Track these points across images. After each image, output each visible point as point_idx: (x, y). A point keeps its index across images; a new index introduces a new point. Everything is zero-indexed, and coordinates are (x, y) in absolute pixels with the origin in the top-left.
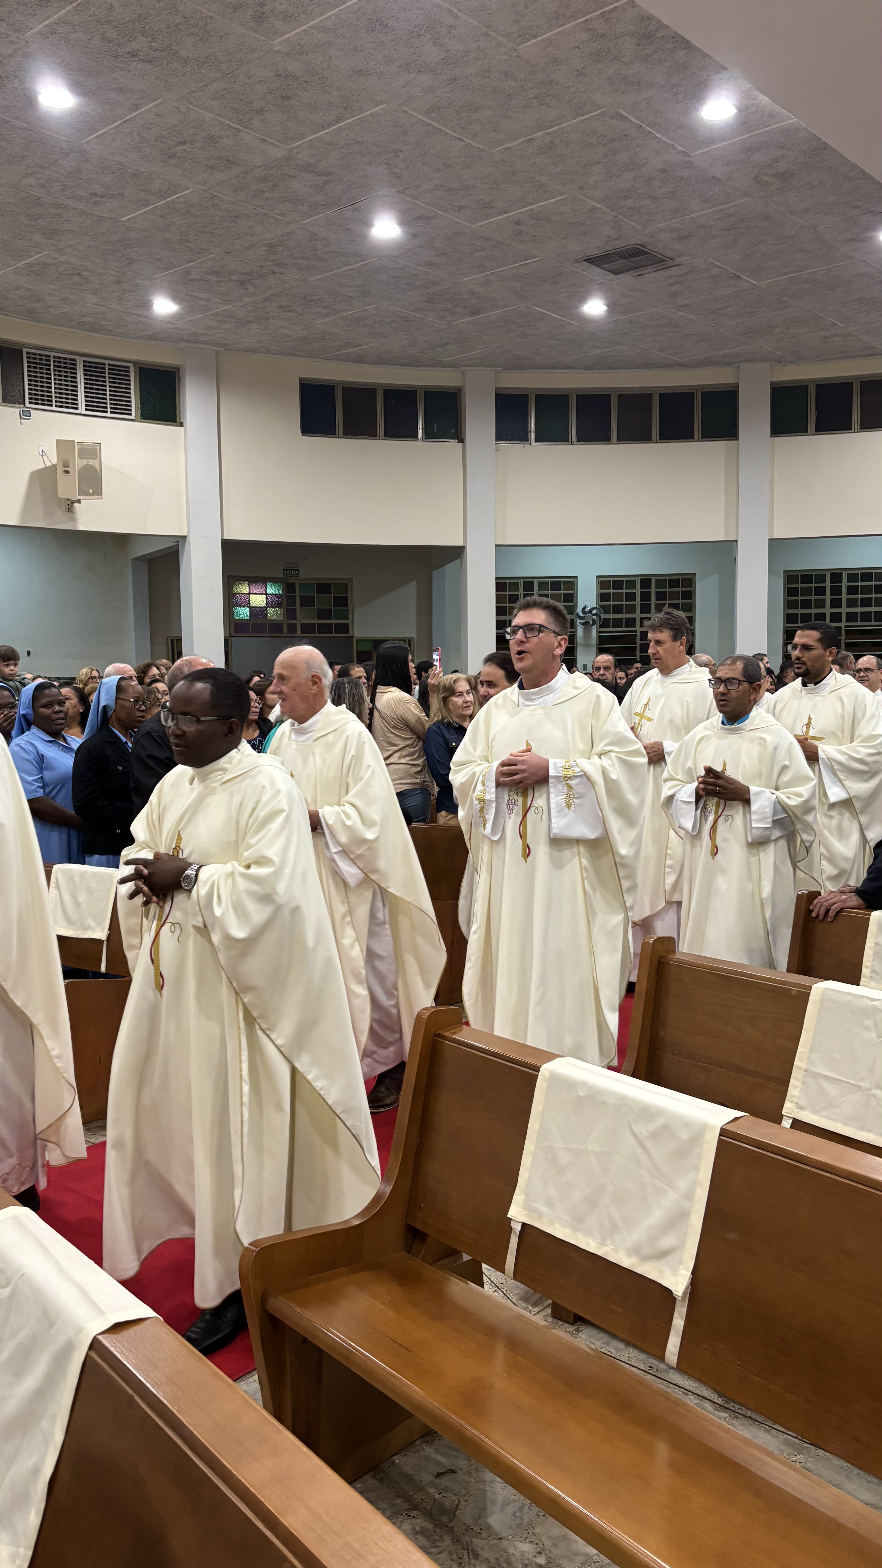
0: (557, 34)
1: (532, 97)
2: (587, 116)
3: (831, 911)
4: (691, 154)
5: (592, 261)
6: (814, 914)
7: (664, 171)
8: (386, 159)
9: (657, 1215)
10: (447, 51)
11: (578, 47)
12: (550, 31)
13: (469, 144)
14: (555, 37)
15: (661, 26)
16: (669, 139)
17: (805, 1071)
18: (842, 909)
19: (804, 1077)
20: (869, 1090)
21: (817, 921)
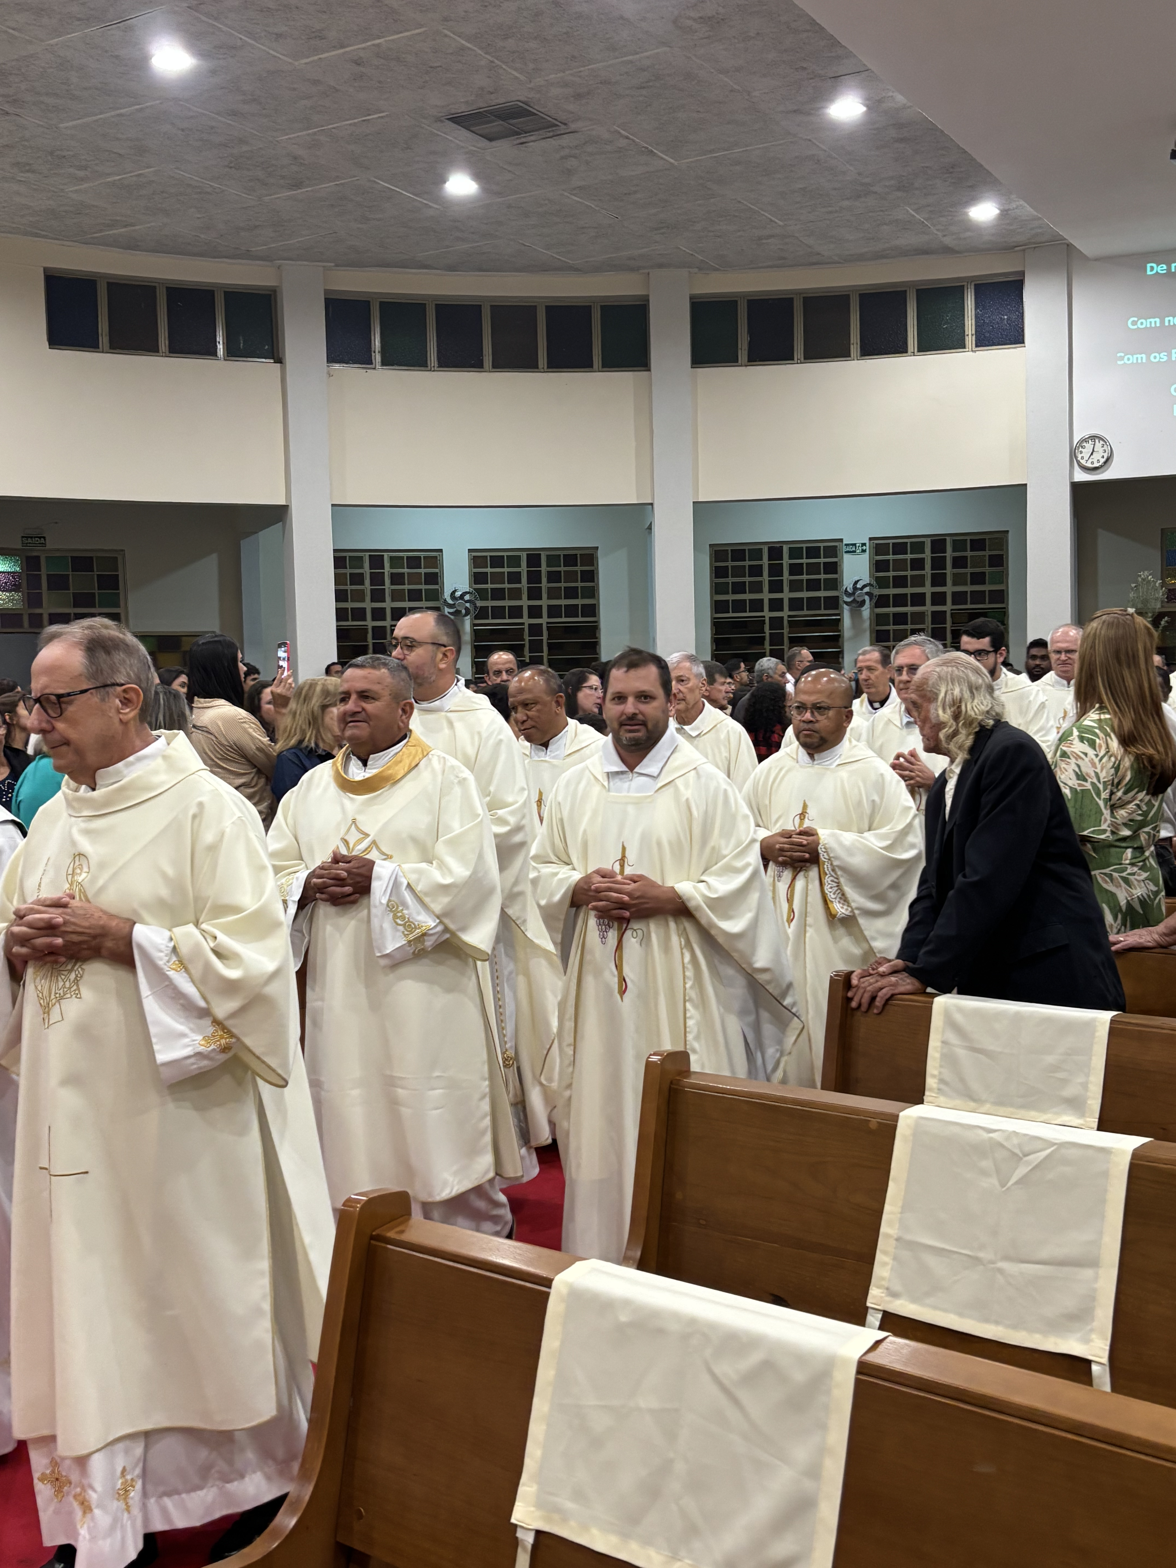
3: (878, 999)
5: (458, 120)
6: (854, 1004)
9: (762, 1505)
17: (897, 1240)
18: (893, 995)
19: (896, 1248)
20: (993, 1262)
21: (859, 1013)
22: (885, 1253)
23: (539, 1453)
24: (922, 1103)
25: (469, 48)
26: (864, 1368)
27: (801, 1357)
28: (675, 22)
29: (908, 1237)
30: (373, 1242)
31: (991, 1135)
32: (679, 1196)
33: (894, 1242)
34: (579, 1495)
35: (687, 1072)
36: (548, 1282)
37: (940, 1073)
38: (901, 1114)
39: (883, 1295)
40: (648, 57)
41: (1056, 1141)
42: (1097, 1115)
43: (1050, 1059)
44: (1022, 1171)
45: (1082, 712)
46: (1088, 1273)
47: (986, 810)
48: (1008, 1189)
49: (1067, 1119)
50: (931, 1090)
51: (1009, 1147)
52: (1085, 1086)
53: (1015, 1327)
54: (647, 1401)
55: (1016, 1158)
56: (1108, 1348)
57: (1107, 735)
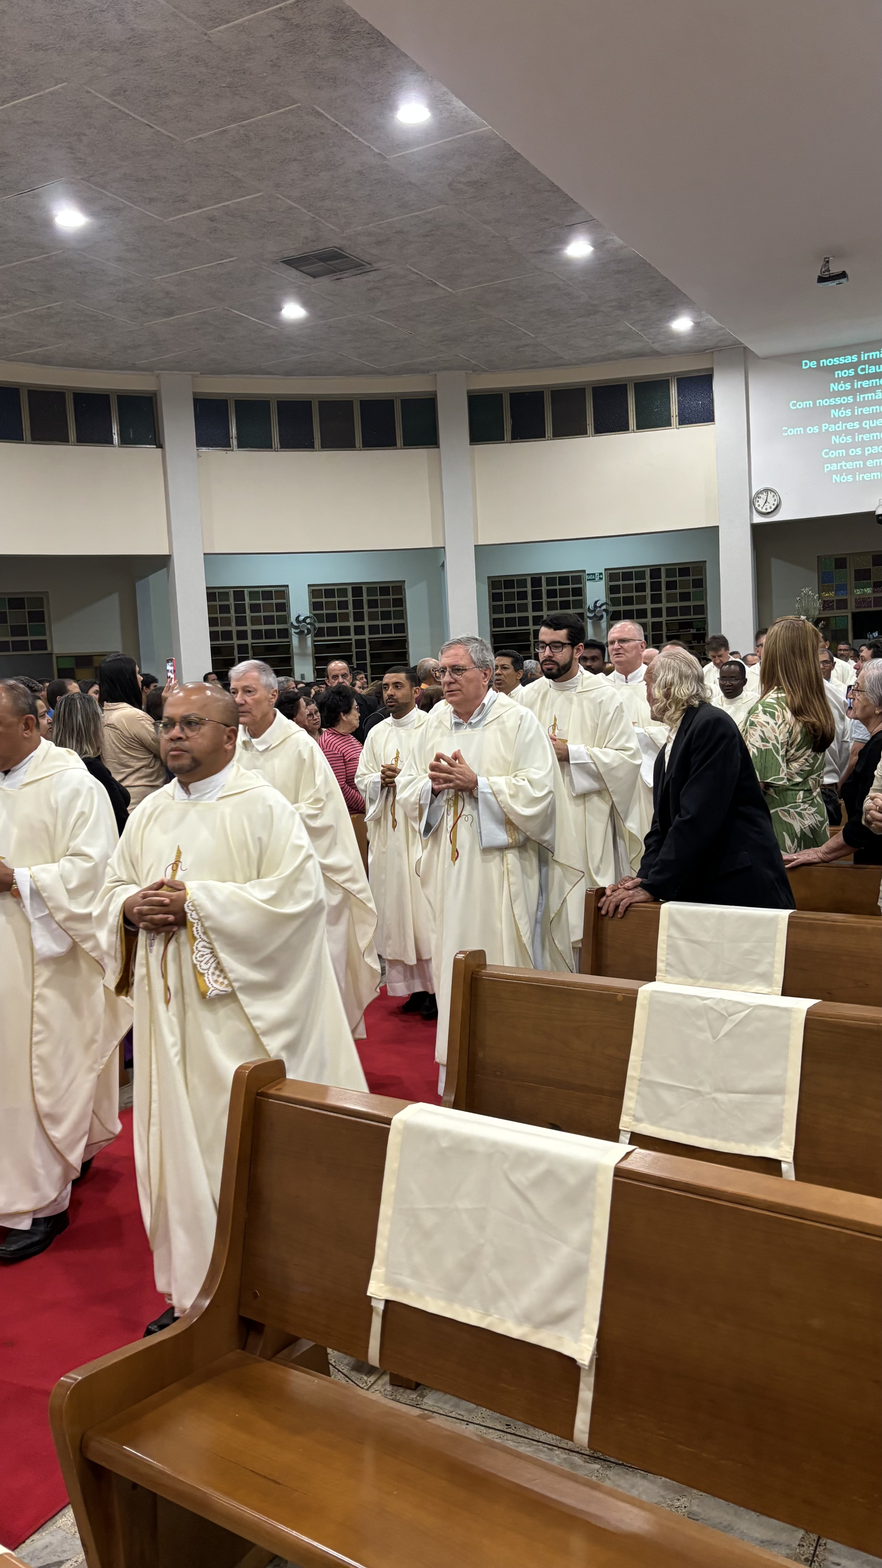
0: (249, 20)
1: (224, 85)
2: (282, 110)
3: (620, 907)
4: (388, 157)
5: (291, 262)
6: (603, 912)
7: (360, 173)
8: (68, 142)
9: (549, 1274)
10: (133, 30)
11: (271, 36)
12: (241, 16)
13: (159, 131)
14: (247, 23)
15: (358, 19)
16: (364, 139)
17: (640, 1080)
18: (631, 904)
19: (639, 1086)
20: (710, 1094)
21: (607, 918)
22: (631, 1090)
23: (385, 1244)
24: (655, 980)
25: (295, 208)
26: (619, 1172)
27: (574, 1167)
28: (450, 185)
29: (648, 1078)
30: (258, 1097)
31: (705, 1002)
32: (481, 1055)
33: (638, 1082)
34: (415, 1273)
35: (484, 965)
36: (388, 1121)
37: (667, 959)
38: (640, 989)
39: (631, 1120)
40: (431, 213)
41: (752, 1005)
42: (781, 986)
43: (746, 946)
44: (727, 1027)
45: (765, 693)
46: (777, 1098)
47: (695, 766)
48: (718, 1040)
49: (758, 988)
50: (660, 971)
51: (719, 1010)
52: (772, 964)
53: (726, 1139)
54: (464, 1204)
55: (723, 1017)
56: (792, 1151)
57: (783, 708)
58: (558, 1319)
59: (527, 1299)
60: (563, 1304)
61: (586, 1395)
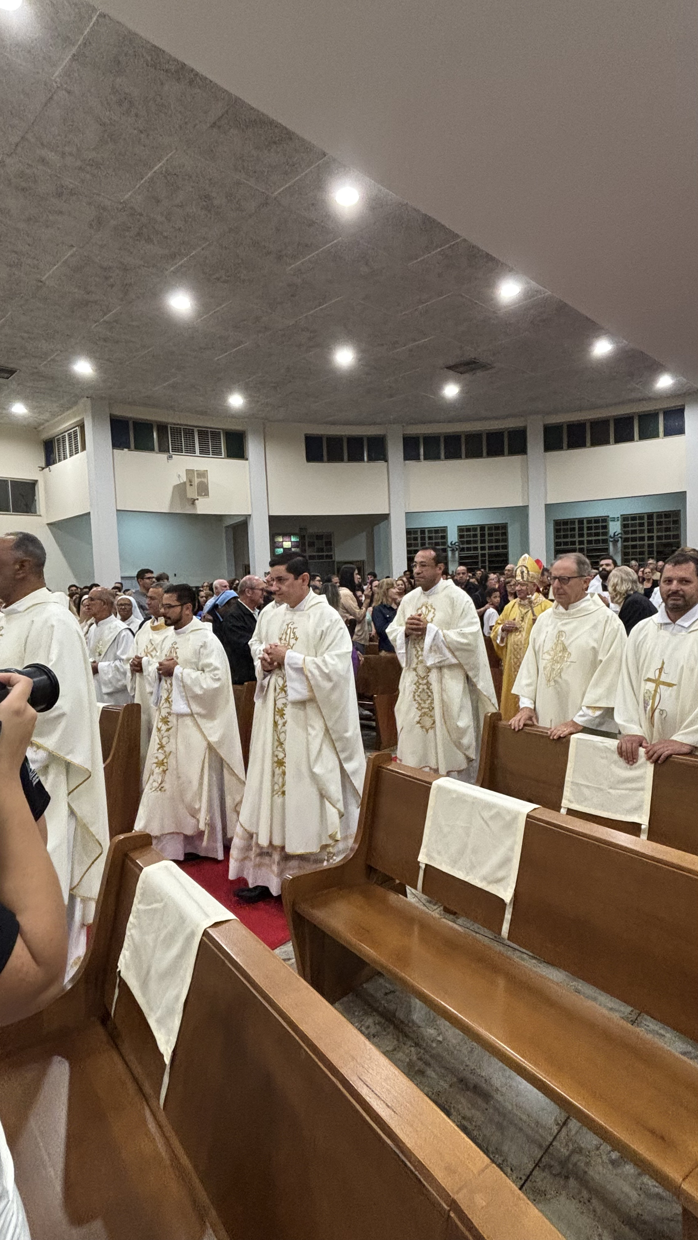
0: (428, 257)
1: (416, 288)
2: (444, 296)
4: (496, 314)
7: (485, 320)
8: (344, 323)
11: (438, 263)
12: (423, 256)
14: (426, 259)
15: (479, 250)
16: (486, 305)
17: (572, 782)
19: (571, 785)
20: (605, 789)
22: (567, 787)
23: (427, 838)
25: (451, 341)
26: (528, 816)
27: (509, 812)
28: (531, 322)
29: (576, 781)
31: (604, 744)
32: (496, 762)
34: (439, 853)
36: (431, 784)
39: (567, 802)
40: (521, 337)
46: (641, 794)
48: (611, 763)
53: (615, 813)
54: (460, 824)
56: (648, 820)
58: (498, 881)
59: (485, 870)
60: (500, 874)
61: (508, 916)
